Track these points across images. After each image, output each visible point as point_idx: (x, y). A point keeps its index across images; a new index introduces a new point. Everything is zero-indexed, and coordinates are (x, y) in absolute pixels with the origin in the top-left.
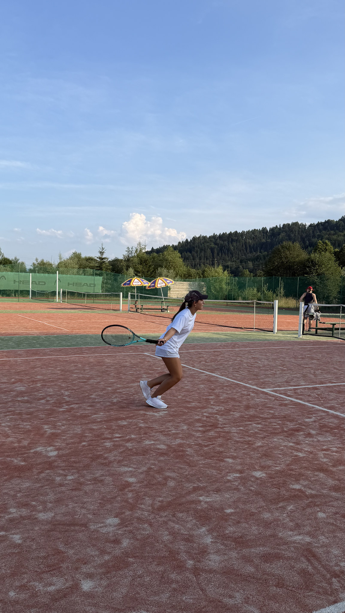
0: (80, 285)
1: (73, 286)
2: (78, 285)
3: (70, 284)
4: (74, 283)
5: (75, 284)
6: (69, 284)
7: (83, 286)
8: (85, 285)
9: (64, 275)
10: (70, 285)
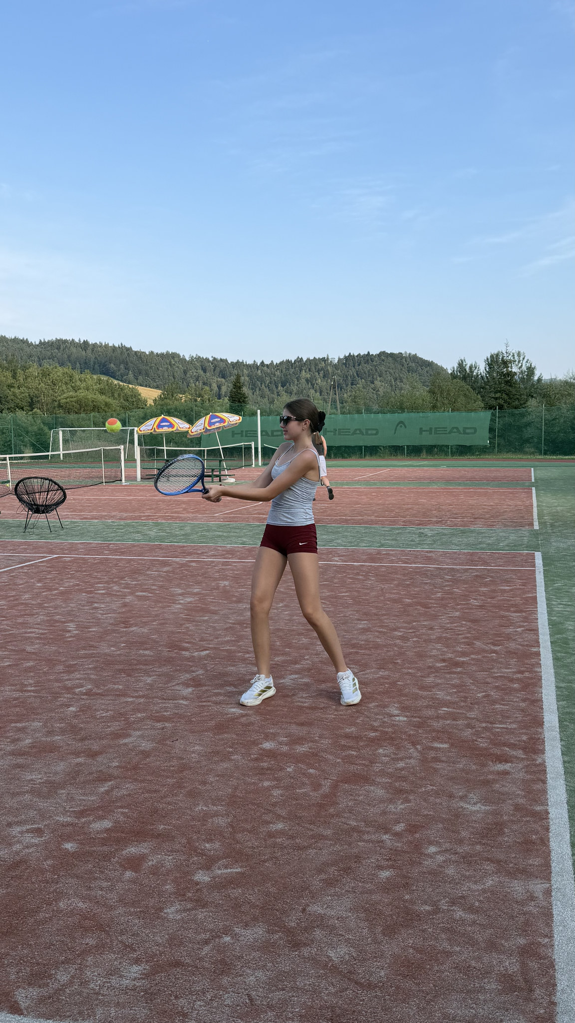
0: (443, 431)
1: (431, 433)
2: (439, 431)
3: (424, 431)
4: (431, 429)
5: (433, 430)
6: (421, 430)
7: (450, 433)
8: (455, 430)
9: (412, 415)
10: (423, 433)
